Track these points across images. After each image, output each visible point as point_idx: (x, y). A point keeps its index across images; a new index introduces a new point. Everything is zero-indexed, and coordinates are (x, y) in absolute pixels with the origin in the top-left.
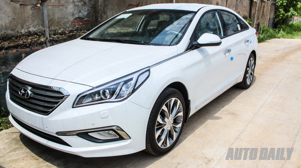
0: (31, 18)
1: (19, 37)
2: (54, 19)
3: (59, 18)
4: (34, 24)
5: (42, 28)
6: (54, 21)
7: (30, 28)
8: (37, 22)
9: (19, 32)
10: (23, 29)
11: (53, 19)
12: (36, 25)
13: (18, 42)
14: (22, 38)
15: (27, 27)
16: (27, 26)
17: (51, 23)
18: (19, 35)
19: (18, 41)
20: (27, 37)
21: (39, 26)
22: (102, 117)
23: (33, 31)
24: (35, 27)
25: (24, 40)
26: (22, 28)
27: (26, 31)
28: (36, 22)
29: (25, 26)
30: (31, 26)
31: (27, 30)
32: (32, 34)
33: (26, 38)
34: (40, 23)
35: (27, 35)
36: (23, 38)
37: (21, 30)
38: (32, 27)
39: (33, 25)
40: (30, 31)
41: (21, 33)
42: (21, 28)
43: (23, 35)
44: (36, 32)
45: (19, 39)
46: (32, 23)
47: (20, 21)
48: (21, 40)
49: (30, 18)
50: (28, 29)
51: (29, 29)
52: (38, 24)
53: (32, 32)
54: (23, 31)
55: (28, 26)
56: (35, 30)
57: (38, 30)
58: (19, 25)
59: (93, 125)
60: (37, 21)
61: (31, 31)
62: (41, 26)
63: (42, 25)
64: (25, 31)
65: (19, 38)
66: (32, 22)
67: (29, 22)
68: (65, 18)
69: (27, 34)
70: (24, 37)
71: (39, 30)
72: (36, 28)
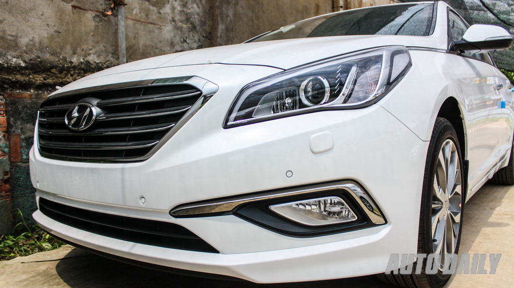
0: (92, 36)
1: (66, 70)
2: (137, 46)
3: (145, 46)
4: (97, 48)
5: (112, 59)
6: (136, 50)
7: (89, 55)
8: (104, 46)
9: (66, 60)
10: (75, 56)
11: (134, 45)
12: (102, 51)
13: (64, 80)
14: (72, 73)
15: (83, 53)
16: (83, 50)
17: (130, 53)
18: (66, 66)
19: (64, 78)
20: (83, 72)
21: (107, 56)
22: (315, 150)
23: (95, 62)
24: (99, 56)
25: (75, 76)
26: (74, 53)
27: (82, 60)
28: (101, 46)
29: (79, 50)
30: (91, 51)
31: (84, 59)
32: (92, 68)
33: (80, 73)
34: (110, 49)
35: (83, 69)
36: (74, 74)
37: (72, 56)
38: (92, 55)
39: (96, 51)
40: (89, 62)
41: (71, 63)
42: (71, 53)
43: (74, 68)
44: (100, 65)
45: (66, 75)
46: (94, 47)
47: (70, 39)
48: (69, 75)
49: (90, 35)
50: (86, 57)
51: (88, 57)
52: (105, 50)
53: (92, 64)
54: (75, 60)
55: (86, 51)
56: (99, 61)
57: (104, 62)
58: (69, 47)
59: (289, 174)
60: (104, 44)
61: (92, 62)
62: (110, 55)
63: (112, 54)
64: (79, 59)
65: (66, 72)
66: (93, 44)
67: (87, 44)
68: (156, 48)
69: (82, 67)
70: (77, 72)
71: (106, 62)
72: (102, 57)
